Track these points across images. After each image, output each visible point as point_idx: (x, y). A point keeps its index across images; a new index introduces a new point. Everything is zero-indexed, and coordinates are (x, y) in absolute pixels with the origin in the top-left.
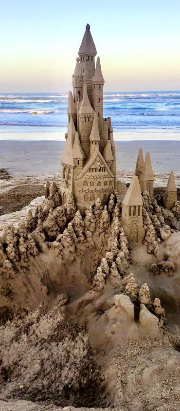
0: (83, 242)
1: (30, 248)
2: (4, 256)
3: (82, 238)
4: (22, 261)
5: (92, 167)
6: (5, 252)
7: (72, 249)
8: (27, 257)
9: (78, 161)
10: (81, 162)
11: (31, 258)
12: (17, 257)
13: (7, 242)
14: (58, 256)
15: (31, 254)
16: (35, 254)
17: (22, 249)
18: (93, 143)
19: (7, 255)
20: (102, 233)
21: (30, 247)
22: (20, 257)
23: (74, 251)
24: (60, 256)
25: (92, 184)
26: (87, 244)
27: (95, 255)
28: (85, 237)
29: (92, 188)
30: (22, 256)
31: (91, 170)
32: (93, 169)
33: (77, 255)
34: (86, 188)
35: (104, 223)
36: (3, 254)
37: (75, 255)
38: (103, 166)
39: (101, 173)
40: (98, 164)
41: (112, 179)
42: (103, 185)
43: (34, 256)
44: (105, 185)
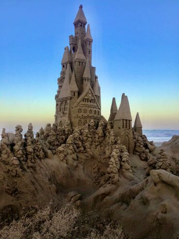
0: (83, 152)
1: (37, 150)
2: (10, 155)
3: (82, 149)
4: (29, 161)
6: (12, 150)
7: (74, 156)
8: (34, 158)
9: (74, 93)
10: (76, 94)
11: (38, 160)
12: (24, 156)
13: (15, 142)
14: (62, 160)
15: (37, 156)
16: (42, 156)
17: (30, 149)
18: (85, 81)
19: (14, 154)
20: (98, 145)
21: (37, 148)
22: (27, 157)
23: (76, 158)
24: (64, 161)
25: (85, 111)
26: (86, 154)
27: (94, 164)
28: (85, 148)
29: (86, 115)
30: (29, 156)
31: (84, 101)
32: (86, 99)
33: (79, 162)
34: (80, 115)
35: (99, 138)
36: (10, 152)
37: (77, 162)
38: (93, 98)
39: (92, 104)
40: (90, 95)
41: (99, 110)
42: (93, 112)
43: (40, 159)
44: (95, 113)
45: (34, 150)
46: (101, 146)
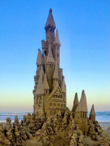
0: (53, 135)
1: (22, 135)
2: (5, 138)
3: (53, 132)
4: (17, 142)
5: (55, 94)
6: (6, 135)
7: (47, 137)
8: (21, 139)
9: (47, 90)
10: (48, 91)
11: (23, 141)
12: (14, 139)
13: (7, 129)
14: (39, 141)
15: (23, 138)
16: (26, 138)
17: (17, 134)
18: (55, 81)
19: (7, 137)
20: (63, 130)
21: (22, 133)
22: (16, 139)
23: (49, 139)
24: (41, 141)
25: (55, 105)
26: (55, 136)
27: (61, 142)
28: (54, 132)
29: (55, 107)
30: (17, 139)
31: (54, 97)
32: (55, 95)
33: (50, 142)
34: (51, 107)
35: (64, 124)
36: (4, 136)
37: (49, 141)
38: (60, 95)
39: (60, 99)
40: (58, 92)
41: (65, 104)
42: (61, 106)
43: (25, 140)
44: (62, 106)
45: (20, 134)
46: (65, 130)
